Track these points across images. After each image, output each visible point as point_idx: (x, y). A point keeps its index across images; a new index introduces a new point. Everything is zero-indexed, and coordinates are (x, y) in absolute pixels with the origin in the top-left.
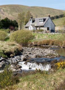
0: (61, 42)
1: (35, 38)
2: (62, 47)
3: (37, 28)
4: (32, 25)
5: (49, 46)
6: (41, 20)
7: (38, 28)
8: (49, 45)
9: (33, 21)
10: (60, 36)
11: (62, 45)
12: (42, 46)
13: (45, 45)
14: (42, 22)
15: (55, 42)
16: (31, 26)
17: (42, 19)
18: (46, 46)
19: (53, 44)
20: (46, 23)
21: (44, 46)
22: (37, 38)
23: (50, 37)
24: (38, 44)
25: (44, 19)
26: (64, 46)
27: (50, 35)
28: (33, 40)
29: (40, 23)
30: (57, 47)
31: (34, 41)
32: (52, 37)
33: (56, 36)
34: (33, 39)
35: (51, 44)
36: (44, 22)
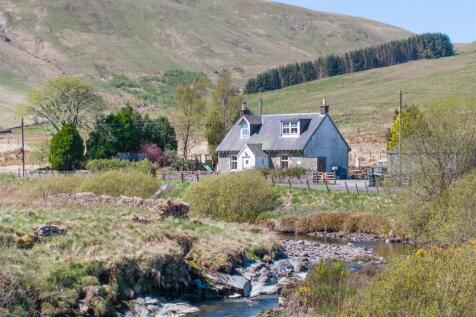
0: (385, 223)
1: (281, 203)
2: (387, 241)
3: (273, 160)
4: (252, 146)
5: (341, 237)
6: (290, 127)
7: (277, 161)
8: (341, 233)
9: (256, 129)
10: (379, 198)
11: (387, 232)
12: (312, 234)
13: (322, 230)
14: (297, 135)
15: (363, 220)
16: (248, 150)
17: (294, 123)
18: (328, 235)
19: (354, 230)
20: (311, 138)
21: (320, 235)
22: (288, 205)
23: (340, 201)
24: (298, 229)
25: (302, 121)
26: (395, 236)
27: (340, 195)
28: (275, 212)
29: (285, 136)
30: (369, 238)
31: (280, 218)
32: (346, 200)
33: (362, 199)
34: (272, 209)
35: (348, 228)
36: (302, 132)
